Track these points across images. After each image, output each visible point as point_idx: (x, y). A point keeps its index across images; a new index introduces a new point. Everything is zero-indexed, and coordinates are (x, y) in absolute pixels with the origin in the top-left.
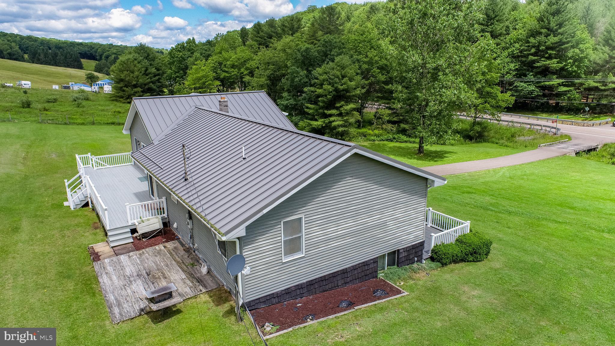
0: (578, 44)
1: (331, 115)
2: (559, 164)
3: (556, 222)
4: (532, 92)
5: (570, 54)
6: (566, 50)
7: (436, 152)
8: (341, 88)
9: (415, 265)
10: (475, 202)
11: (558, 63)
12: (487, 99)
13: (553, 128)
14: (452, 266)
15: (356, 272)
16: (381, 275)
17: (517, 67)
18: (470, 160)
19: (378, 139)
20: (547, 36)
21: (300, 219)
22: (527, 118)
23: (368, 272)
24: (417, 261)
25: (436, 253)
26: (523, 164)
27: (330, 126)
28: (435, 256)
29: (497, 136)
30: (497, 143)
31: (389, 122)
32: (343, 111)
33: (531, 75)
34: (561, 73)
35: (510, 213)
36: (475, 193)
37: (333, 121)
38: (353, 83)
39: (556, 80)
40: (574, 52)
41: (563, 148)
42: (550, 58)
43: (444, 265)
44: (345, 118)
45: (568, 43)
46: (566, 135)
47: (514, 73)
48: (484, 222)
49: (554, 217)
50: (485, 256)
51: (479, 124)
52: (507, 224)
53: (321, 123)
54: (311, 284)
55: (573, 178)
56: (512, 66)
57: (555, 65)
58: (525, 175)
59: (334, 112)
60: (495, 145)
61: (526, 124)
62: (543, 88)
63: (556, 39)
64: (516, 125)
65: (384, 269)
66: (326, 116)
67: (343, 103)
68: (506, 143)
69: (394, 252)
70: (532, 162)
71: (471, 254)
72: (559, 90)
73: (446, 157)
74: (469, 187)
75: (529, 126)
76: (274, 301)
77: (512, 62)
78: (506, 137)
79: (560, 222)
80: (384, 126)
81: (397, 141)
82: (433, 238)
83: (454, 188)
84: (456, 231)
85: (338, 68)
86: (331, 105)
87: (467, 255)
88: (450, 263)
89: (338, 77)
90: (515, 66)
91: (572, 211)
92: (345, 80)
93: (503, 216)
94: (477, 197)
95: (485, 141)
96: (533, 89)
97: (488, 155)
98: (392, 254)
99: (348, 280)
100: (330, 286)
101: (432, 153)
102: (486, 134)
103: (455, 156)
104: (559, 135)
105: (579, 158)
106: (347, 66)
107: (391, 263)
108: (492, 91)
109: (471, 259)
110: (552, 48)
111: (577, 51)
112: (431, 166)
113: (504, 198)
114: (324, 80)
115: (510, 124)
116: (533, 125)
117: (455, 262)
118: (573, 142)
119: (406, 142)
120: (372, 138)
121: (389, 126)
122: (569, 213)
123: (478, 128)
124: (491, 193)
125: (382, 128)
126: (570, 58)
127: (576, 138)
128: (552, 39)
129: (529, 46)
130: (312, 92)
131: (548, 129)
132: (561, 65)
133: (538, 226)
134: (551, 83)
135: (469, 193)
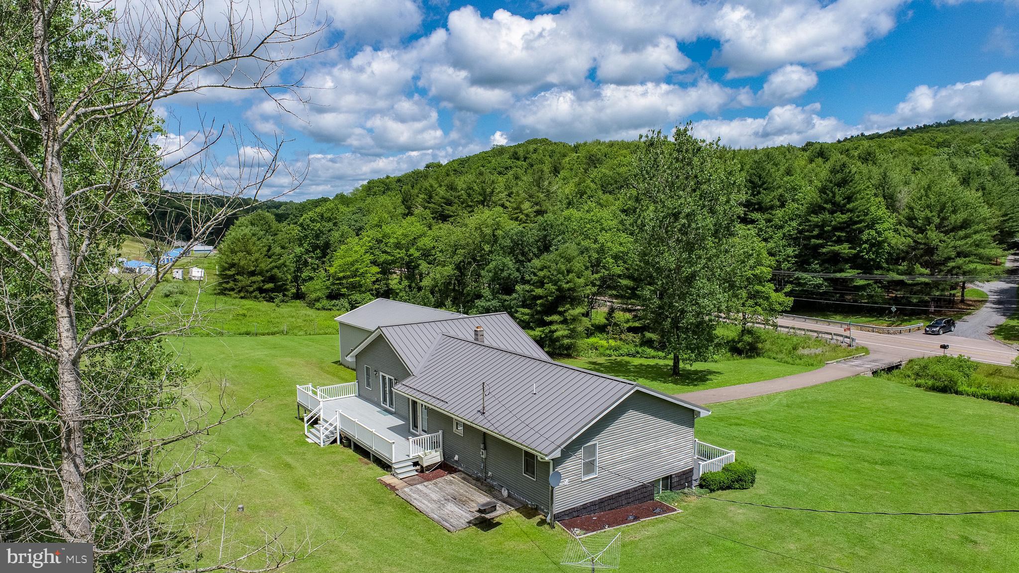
0: (873, 224)
1: (551, 323)
2: (850, 388)
3: (829, 454)
4: (819, 286)
5: (864, 237)
6: (861, 231)
7: (696, 372)
8: (566, 286)
9: (686, 490)
10: (744, 435)
11: (850, 248)
12: (758, 300)
13: (847, 337)
14: (720, 492)
15: (636, 494)
16: (657, 498)
17: (796, 253)
18: (739, 384)
19: (616, 353)
20: (832, 212)
21: (595, 445)
22: (815, 322)
23: (646, 494)
24: (688, 487)
25: (704, 480)
26: (805, 388)
27: (551, 336)
28: (704, 483)
29: (774, 348)
30: (774, 359)
31: (631, 330)
32: (568, 318)
33: (817, 264)
34: (856, 262)
35: (781, 446)
36: (744, 425)
37: (555, 331)
38: (581, 281)
39: (850, 271)
40: (869, 234)
41: (857, 366)
42: (839, 241)
43: (712, 491)
44: (572, 327)
45: (860, 222)
46: (863, 348)
47: (794, 260)
48: (752, 455)
49: (829, 450)
50: (750, 484)
51: (750, 332)
52: (777, 458)
53: (539, 333)
54: (602, 501)
55: (863, 406)
56: (790, 251)
57: (846, 251)
58: (805, 402)
59: (555, 318)
60: (772, 361)
61: (811, 331)
62: (834, 282)
63: (844, 217)
64: (798, 332)
65: (658, 493)
66: (544, 324)
67: (568, 306)
68: (786, 359)
69: (667, 478)
70: (816, 386)
71: (737, 482)
72: (855, 284)
73: (711, 380)
74: (738, 418)
75: (815, 334)
76: (575, 514)
77: (789, 245)
78: (786, 349)
79: (833, 455)
80: (623, 336)
81: (641, 357)
82: (701, 466)
83: (721, 419)
84: (721, 461)
85: (562, 260)
86: (551, 308)
87: (733, 482)
88: (718, 490)
89: (562, 273)
90: (794, 251)
91: (850, 444)
92: (571, 276)
93: (774, 449)
94: (746, 429)
95: (758, 355)
96: (821, 282)
97: (762, 376)
98: (665, 479)
99: (630, 500)
100: (616, 505)
101: (690, 374)
102: (760, 345)
103: (720, 378)
104: (854, 347)
105: (877, 379)
106: (574, 258)
107: (665, 487)
108: (764, 289)
109: (737, 486)
110: (841, 229)
111: (873, 232)
112: (691, 391)
113: (776, 430)
114: (544, 277)
115: (792, 331)
116: (821, 332)
117: (722, 489)
118: (872, 356)
119: (654, 357)
120: (608, 352)
121: (630, 336)
122: (846, 446)
123: (748, 338)
124: (763, 425)
125: (621, 339)
126: (865, 242)
127: (875, 352)
128: (842, 218)
129: (810, 226)
130: (528, 291)
131: (841, 339)
132: (854, 251)
133: (809, 459)
134: (843, 275)
135: (737, 424)
